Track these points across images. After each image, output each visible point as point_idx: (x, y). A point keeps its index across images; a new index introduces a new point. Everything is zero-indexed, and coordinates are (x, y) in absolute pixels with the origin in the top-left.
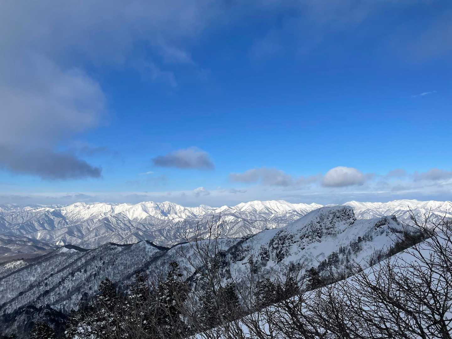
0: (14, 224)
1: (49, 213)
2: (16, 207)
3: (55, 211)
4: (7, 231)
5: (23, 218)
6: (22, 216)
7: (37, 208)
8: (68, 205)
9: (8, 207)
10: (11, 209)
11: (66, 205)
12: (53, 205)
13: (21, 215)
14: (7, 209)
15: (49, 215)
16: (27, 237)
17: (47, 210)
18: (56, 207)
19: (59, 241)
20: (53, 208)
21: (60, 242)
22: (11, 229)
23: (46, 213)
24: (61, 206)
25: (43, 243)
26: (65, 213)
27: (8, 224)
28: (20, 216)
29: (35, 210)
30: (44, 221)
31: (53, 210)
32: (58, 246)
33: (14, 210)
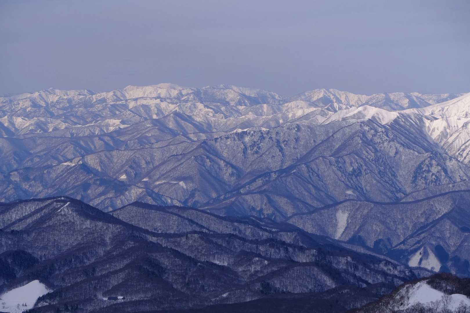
0: (250, 173)
1: (376, 131)
2: (255, 101)
3: (402, 121)
4: (228, 201)
5: (281, 150)
6: (278, 141)
7: (332, 106)
8: (452, 97)
9: (226, 103)
10: (238, 111)
11: (446, 95)
12: (392, 96)
13: (274, 136)
14: (223, 108)
15: (377, 140)
16: (301, 227)
17: (369, 116)
18: (405, 102)
19: (422, 250)
20: (394, 110)
21: (425, 255)
22: (242, 191)
23: (367, 128)
24: (425, 97)
25: (356, 256)
26: (441, 129)
27: (230, 170)
28: (271, 138)
29: (323, 114)
30: (360, 161)
31: (393, 115)
32: (416, 272)
33: (251, 116)
